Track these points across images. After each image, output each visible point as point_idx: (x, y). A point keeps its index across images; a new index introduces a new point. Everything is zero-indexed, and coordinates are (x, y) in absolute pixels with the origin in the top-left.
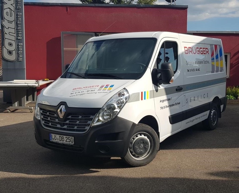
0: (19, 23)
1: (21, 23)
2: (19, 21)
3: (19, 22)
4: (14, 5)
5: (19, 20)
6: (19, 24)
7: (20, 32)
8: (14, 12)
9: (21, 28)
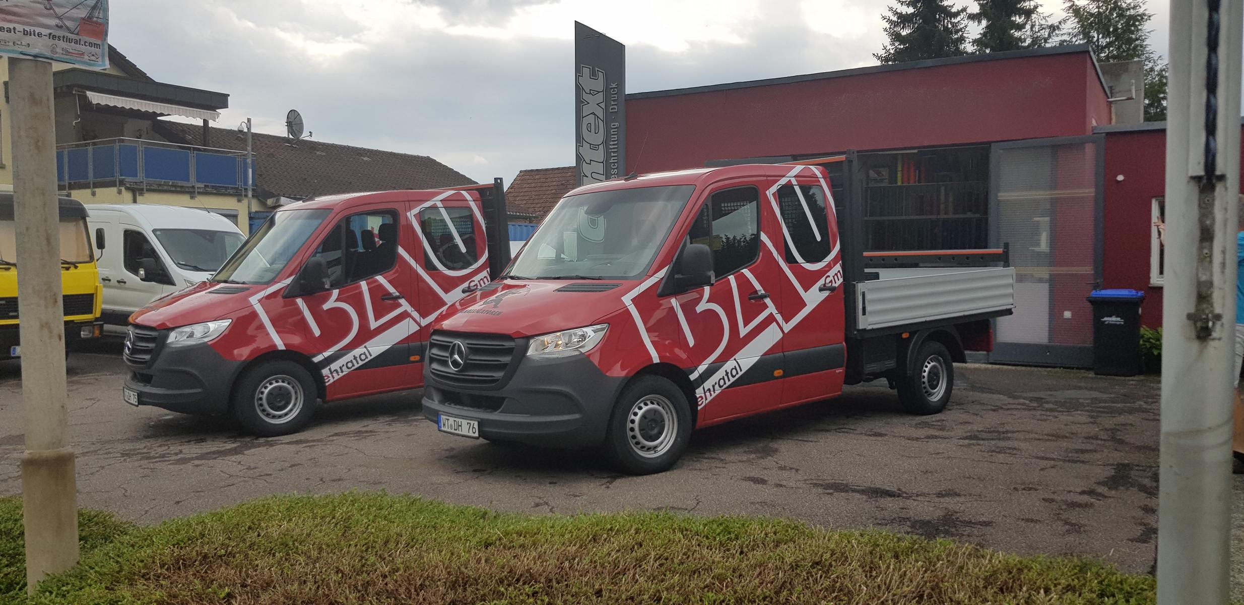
0: (612, 147)
1: (616, 146)
2: (612, 143)
3: (613, 145)
4: (603, 105)
5: (613, 141)
6: (613, 150)
7: (616, 170)
8: (603, 121)
9: (616, 161)
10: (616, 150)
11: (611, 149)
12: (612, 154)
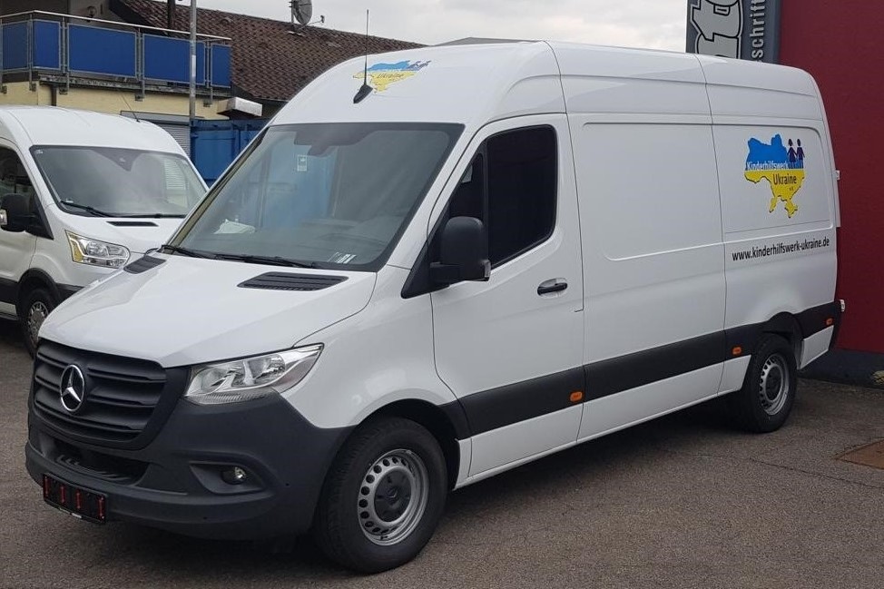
0: (755, 8)
1: (763, 7)
2: (755, 1)
3: (758, 4)
7: (761, 51)
9: (762, 34)
10: (762, 14)
11: (753, 12)
12: (756, 22)
